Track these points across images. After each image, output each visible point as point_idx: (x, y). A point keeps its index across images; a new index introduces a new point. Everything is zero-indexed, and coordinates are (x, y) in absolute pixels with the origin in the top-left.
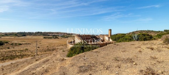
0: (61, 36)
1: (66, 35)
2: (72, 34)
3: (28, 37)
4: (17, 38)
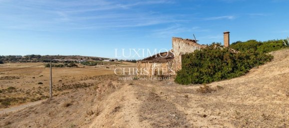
0: (82, 63)
1: (91, 60)
2: (103, 59)
3: (9, 65)
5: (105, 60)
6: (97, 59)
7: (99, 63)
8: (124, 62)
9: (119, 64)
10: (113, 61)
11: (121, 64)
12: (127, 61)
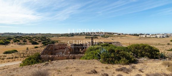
0: (101, 36)
1: (107, 34)
2: (114, 34)
3: (75, 37)
4: (67, 38)
5: (115, 34)
6: (111, 34)
7: (111, 36)
8: (127, 36)
9: (123, 36)
10: (120, 34)
11: (125, 37)
12: (130, 35)
